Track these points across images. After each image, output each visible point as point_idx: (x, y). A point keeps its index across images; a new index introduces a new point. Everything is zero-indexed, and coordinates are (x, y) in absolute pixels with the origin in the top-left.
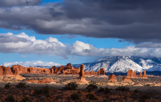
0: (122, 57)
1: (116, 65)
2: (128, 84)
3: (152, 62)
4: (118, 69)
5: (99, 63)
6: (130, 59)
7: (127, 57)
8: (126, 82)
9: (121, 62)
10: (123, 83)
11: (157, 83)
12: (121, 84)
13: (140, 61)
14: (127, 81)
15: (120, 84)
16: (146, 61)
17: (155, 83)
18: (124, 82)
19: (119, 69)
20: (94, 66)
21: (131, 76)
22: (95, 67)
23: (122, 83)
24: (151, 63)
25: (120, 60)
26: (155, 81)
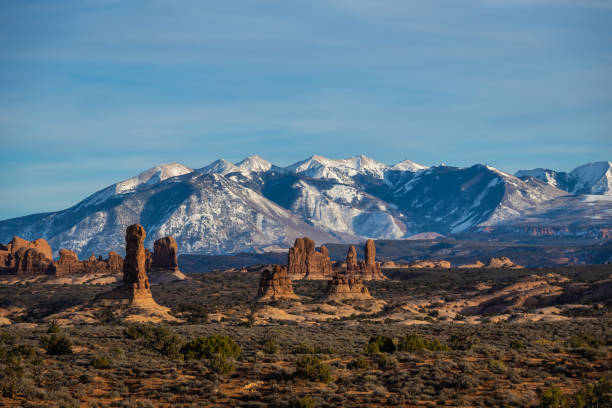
0: (212, 178)
1: (184, 219)
2: (358, 313)
3: (355, 199)
4: (192, 240)
5: (98, 210)
6: (247, 184)
7: (234, 178)
8: (345, 302)
9: (206, 205)
10: (333, 308)
11: (452, 300)
12: (324, 312)
13: (297, 193)
14: (350, 296)
15: (319, 311)
16: (325, 194)
17: (442, 302)
18: (337, 301)
19: (199, 239)
20: (74, 229)
21: (307, 273)
22: (81, 235)
23: (327, 307)
24: (350, 200)
25: (199, 196)
26: (434, 288)
